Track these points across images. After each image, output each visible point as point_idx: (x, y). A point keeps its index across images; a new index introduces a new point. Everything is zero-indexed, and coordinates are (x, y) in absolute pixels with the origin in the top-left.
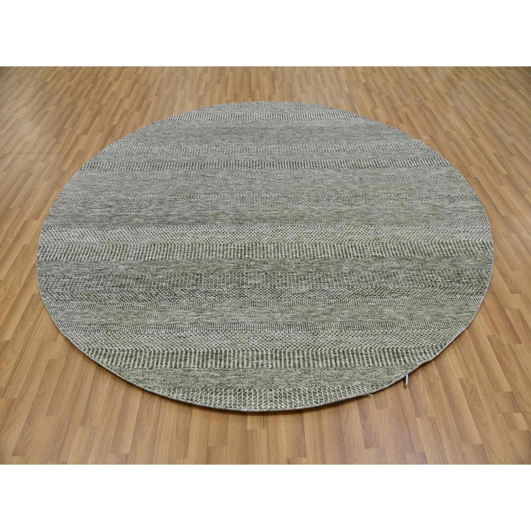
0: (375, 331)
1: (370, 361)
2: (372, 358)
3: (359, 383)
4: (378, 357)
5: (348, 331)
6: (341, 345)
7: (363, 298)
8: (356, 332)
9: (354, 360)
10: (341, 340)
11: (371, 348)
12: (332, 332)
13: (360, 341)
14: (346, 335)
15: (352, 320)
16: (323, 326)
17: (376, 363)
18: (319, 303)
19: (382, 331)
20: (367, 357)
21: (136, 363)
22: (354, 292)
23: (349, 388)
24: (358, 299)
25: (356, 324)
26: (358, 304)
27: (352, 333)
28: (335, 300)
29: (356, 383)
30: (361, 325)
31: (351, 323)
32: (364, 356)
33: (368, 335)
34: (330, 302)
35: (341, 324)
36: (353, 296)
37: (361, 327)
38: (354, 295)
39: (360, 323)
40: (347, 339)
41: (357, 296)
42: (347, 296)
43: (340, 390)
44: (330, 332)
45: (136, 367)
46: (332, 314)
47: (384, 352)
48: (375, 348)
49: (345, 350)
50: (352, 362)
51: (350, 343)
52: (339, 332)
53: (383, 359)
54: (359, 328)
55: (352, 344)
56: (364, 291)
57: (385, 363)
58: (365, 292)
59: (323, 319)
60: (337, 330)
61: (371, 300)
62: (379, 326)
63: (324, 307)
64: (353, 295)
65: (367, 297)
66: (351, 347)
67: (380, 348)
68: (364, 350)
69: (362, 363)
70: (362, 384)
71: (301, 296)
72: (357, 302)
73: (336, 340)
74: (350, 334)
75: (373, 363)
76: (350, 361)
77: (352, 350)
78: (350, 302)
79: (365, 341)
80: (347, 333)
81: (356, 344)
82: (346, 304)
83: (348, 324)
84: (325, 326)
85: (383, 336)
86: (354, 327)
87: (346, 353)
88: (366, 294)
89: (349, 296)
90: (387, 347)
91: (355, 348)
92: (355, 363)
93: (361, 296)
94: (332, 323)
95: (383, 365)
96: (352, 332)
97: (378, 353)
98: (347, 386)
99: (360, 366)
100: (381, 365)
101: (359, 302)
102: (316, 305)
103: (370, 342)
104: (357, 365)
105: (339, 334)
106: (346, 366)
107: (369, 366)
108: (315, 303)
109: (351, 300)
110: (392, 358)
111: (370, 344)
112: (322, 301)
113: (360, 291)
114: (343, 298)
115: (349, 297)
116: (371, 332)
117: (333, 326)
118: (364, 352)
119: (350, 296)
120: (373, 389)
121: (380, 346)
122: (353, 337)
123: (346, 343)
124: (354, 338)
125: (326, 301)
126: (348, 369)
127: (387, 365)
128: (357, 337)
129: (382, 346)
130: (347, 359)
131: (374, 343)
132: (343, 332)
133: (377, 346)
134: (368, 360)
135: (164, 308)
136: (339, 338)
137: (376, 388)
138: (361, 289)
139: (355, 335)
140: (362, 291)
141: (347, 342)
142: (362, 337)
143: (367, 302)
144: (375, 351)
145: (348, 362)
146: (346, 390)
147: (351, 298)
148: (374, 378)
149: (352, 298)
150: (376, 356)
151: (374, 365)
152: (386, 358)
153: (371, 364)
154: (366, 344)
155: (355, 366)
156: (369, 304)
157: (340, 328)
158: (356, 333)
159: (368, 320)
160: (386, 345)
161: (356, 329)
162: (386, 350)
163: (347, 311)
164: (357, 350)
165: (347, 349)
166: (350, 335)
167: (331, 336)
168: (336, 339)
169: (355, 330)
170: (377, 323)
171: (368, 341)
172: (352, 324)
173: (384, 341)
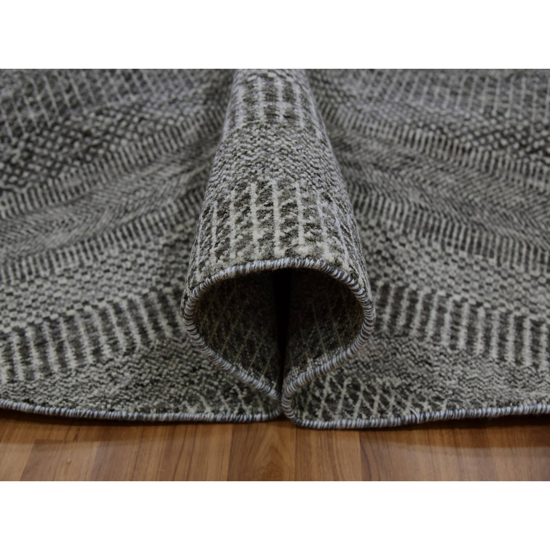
0: (512, 268)
1: (463, 333)
2: (471, 329)
3: (398, 382)
4: (495, 333)
5: (425, 241)
6: (388, 270)
7: (522, 153)
8: (451, 250)
9: (410, 319)
10: (393, 257)
11: (479, 305)
12: (379, 225)
13: (452, 278)
14: (414, 248)
15: (454, 213)
16: (361, 199)
17: (479, 347)
18: (381, 128)
19: (537, 273)
20: (457, 324)
21: (69, 354)
22: (499, 127)
23: (357, 387)
24: (501, 152)
25: (460, 228)
26: (495, 167)
27: (435, 251)
28: (431, 134)
29: (386, 379)
30: (472, 238)
31: (444, 221)
32: (448, 317)
33: (483, 269)
34: (414, 136)
35: (416, 213)
36: (491, 138)
37: (472, 243)
38: (498, 135)
39: (474, 231)
40: (412, 260)
41: (504, 142)
42: (472, 132)
43: (327, 385)
44: (373, 223)
45: (73, 364)
46: (403, 173)
47: (519, 328)
48: (494, 308)
49: (393, 286)
50: (401, 321)
51: (416, 273)
52: (399, 231)
53: (510, 345)
54: (464, 241)
55: (422, 275)
56: (532, 131)
57: (510, 356)
58: (537, 136)
59: (369, 180)
60: (395, 224)
61: (541, 171)
62: (531, 256)
63: (390, 144)
64: (493, 133)
65: (533, 157)
66: (415, 282)
67: (509, 312)
68: (454, 302)
69: (431, 333)
70: (403, 391)
71: (339, 100)
72: (497, 161)
73: (379, 252)
74: (429, 249)
75: (470, 342)
76: (395, 316)
77: (414, 293)
78: (473, 154)
79: (467, 282)
80: (422, 246)
81: (435, 282)
82: (459, 158)
83: (435, 219)
84: (367, 201)
85: (535, 287)
86: (451, 236)
87: (392, 293)
88: (536, 145)
89: (477, 133)
90: (534, 317)
91: (427, 290)
92: (407, 326)
93: (516, 146)
94: (388, 200)
95: (502, 358)
96: (437, 246)
97: (496, 324)
98: (354, 380)
99: (421, 339)
100: (494, 354)
101: (504, 163)
102: (368, 132)
103: (481, 287)
104: (414, 333)
105: (397, 237)
106: (378, 326)
107: (453, 347)
108: (370, 125)
109: (481, 149)
110: (543, 350)
111: (481, 295)
112: (391, 126)
113: (520, 128)
114: (458, 133)
115: (476, 138)
116: (499, 265)
117: (389, 209)
118: (450, 306)
119: (483, 135)
120: (436, 408)
121: (511, 307)
122: (433, 260)
123: (403, 269)
124: (436, 265)
125: (402, 130)
126: (380, 336)
127: (518, 362)
128: (446, 263)
129: (518, 309)
130: (388, 310)
131: (496, 295)
132: (412, 237)
133: (503, 305)
134: (457, 330)
135: (78, 191)
136: (391, 250)
137: (448, 407)
138: (526, 123)
139: (441, 257)
140: (526, 129)
141: (410, 267)
142: (461, 268)
143: (527, 174)
144: (488, 316)
145: (386, 317)
146: (344, 392)
147: (483, 141)
148: (453, 382)
149: (487, 143)
150: (488, 330)
151: (472, 350)
152: (522, 344)
153: (462, 344)
154: (466, 291)
155: (406, 334)
156: (530, 181)
157: (406, 225)
158: (449, 255)
159: (502, 230)
160: (532, 312)
161: (453, 242)
162: (527, 324)
163: (450, 180)
164: (429, 297)
165: (400, 284)
166: (428, 253)
167: (369, 233)
168: (380, 246)
169: (449, 244)
170: (529, 248)
171: (476, 285)
172: (447, 224)
173: (533, 300)
